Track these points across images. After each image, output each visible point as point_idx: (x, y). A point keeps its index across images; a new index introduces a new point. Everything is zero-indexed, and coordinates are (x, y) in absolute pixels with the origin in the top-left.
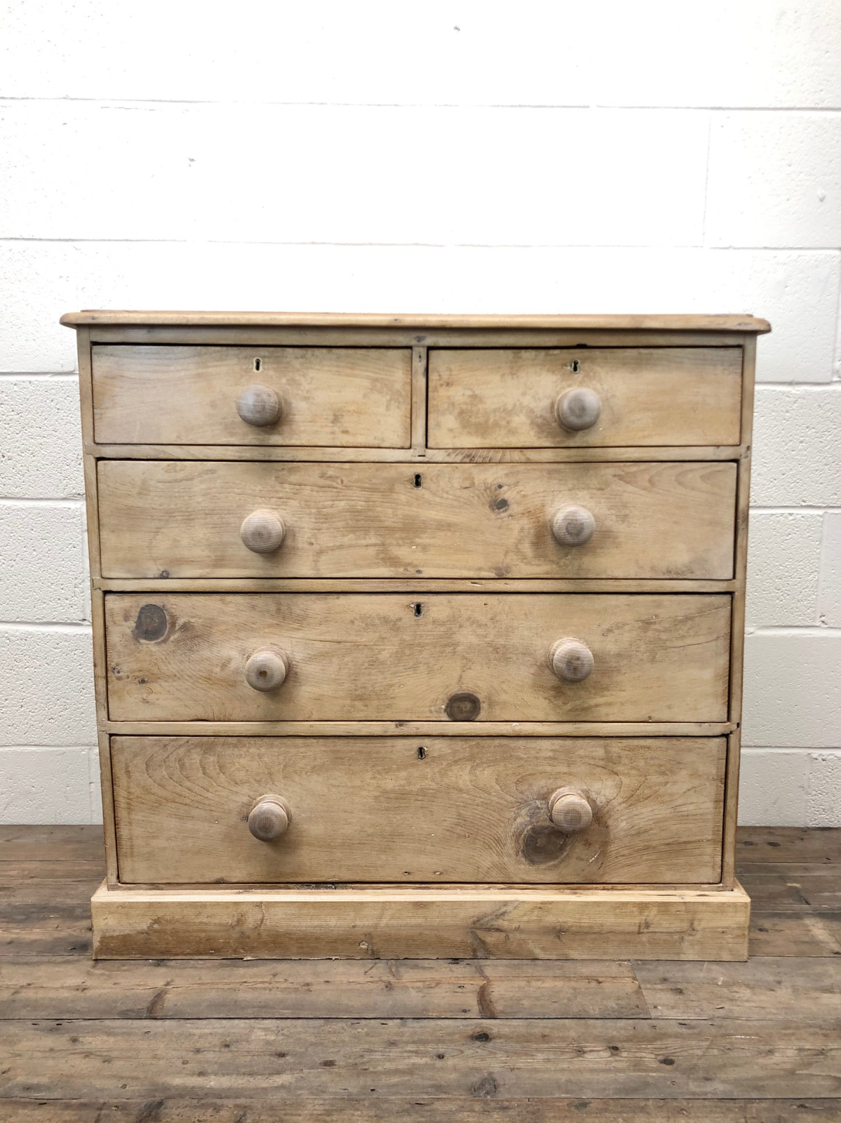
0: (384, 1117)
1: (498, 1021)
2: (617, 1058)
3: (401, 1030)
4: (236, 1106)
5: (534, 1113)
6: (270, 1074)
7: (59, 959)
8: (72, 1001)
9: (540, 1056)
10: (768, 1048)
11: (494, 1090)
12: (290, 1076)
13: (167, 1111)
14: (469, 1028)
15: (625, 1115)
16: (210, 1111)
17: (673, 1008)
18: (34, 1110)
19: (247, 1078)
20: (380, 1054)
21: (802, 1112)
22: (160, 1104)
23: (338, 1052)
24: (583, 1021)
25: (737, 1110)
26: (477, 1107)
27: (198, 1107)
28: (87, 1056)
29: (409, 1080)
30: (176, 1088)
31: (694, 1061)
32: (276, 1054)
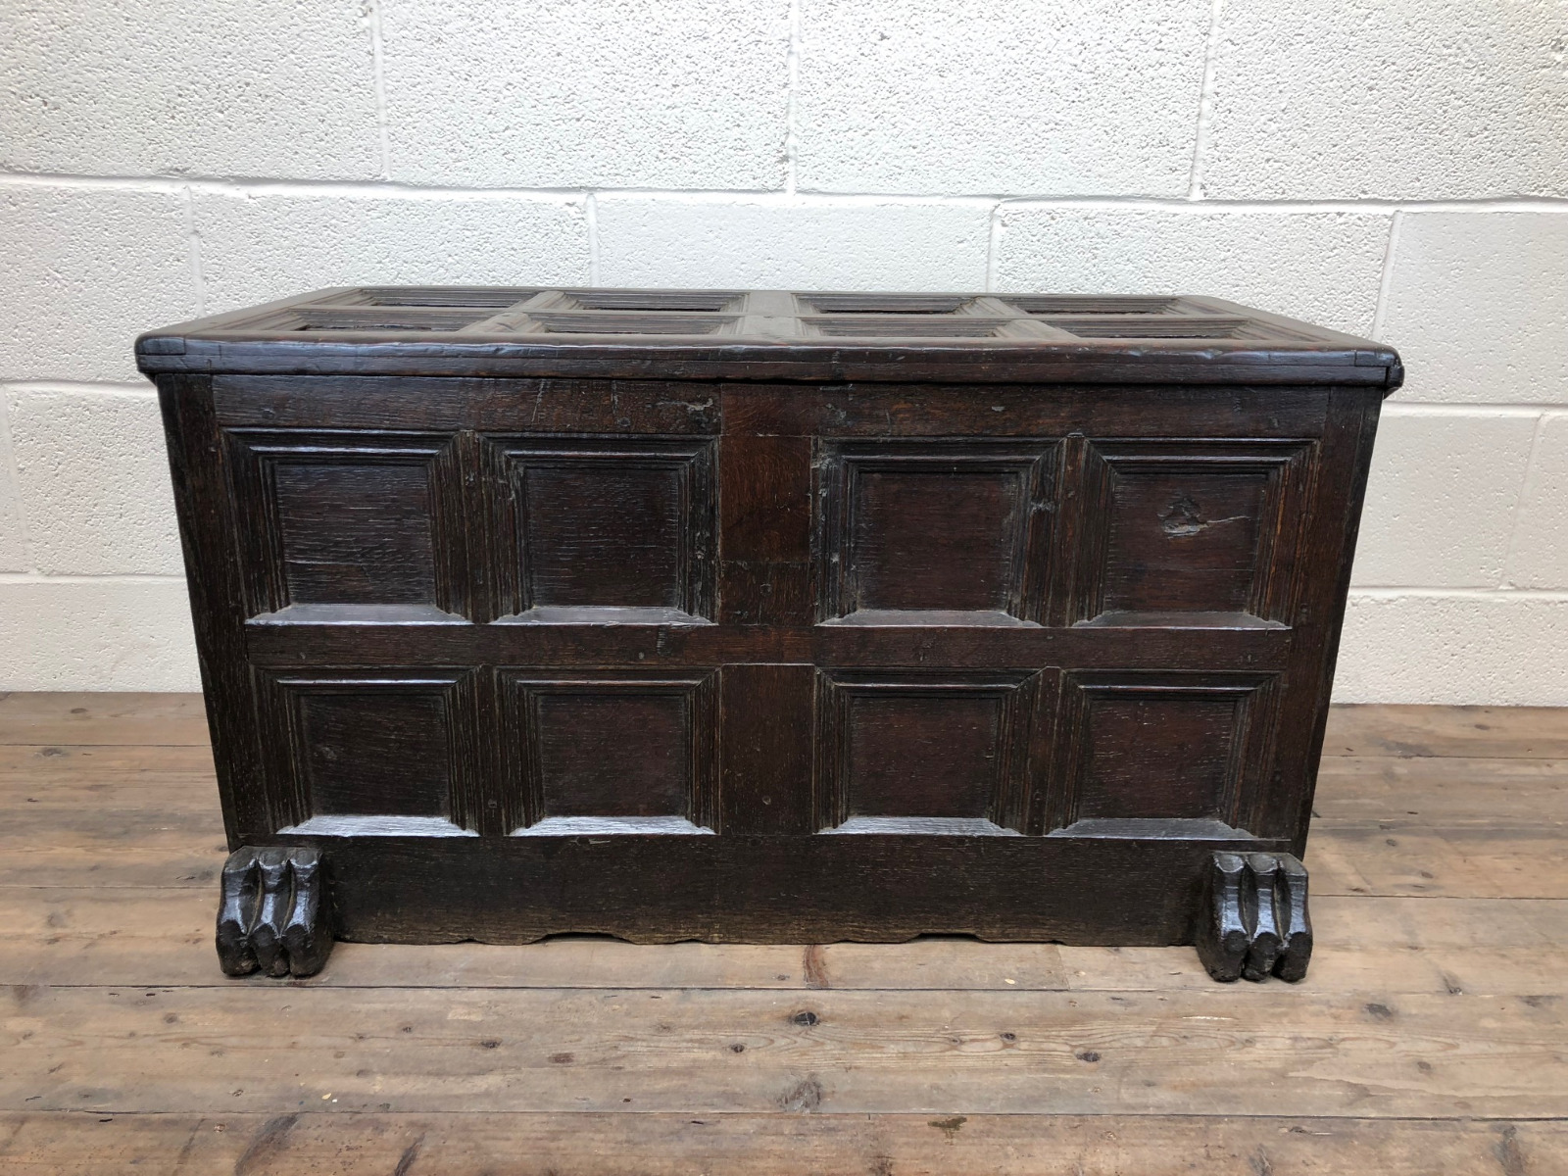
0: (640, 1143)
1: (832, 993)
2: (1013, 1052)
3: (682, 1007)
4: (412, 1124)
5: (876, 1138)
6: (470, 1074)
7: (167, 893)
8: (177, 959)
9: (893, 1049)
10: (1245, 1035)
11: (816, 1100)
12: (502, 1078)
13: (298, 1132)
14: (786, 1005)
15: (1017, 1140)
16: (368, 1132)
17: (1104, 973)
18: (91, 1130)
19: (431, 1080)
20: (644, 1044)
21: (1296, 1140)
22: (291, 1120)
23: (579, 1040)
24: (963, 994)
25: (1193, 1134)
26: (788, 1128)
27: (351, 1125)
28: (185, 1045)
29: (685, 1086)
30: (321, 1095)
31: (1132, 1056)
32: (483, 1044)
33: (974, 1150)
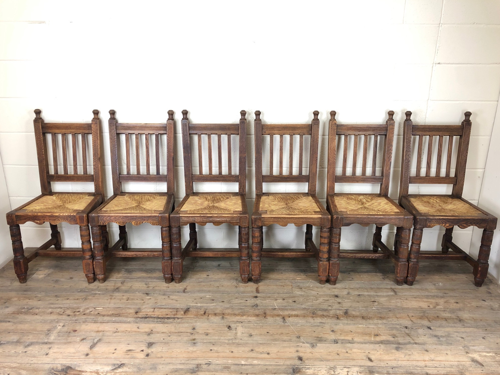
1: (260, 294)
2: (284, 301)
4: (204, 309)
5: (265, 310)
6: (211, 303)
8: (167, 290)
9: (268, 300)
10: (317, 299)
11: (257, 306)
12: (215, 304)
14: (253, 295)
16: (199, 310)
19: (206, 304)
22: (189, 308)
23: (225, 299)
24: (278, 294)
26: (253, 309)
27: (197, 309)
28: (172, 300)
29: (240, 305)
30: (192, 306)
31: (300, 302)
32: (212, 300)
33: (277, 312)
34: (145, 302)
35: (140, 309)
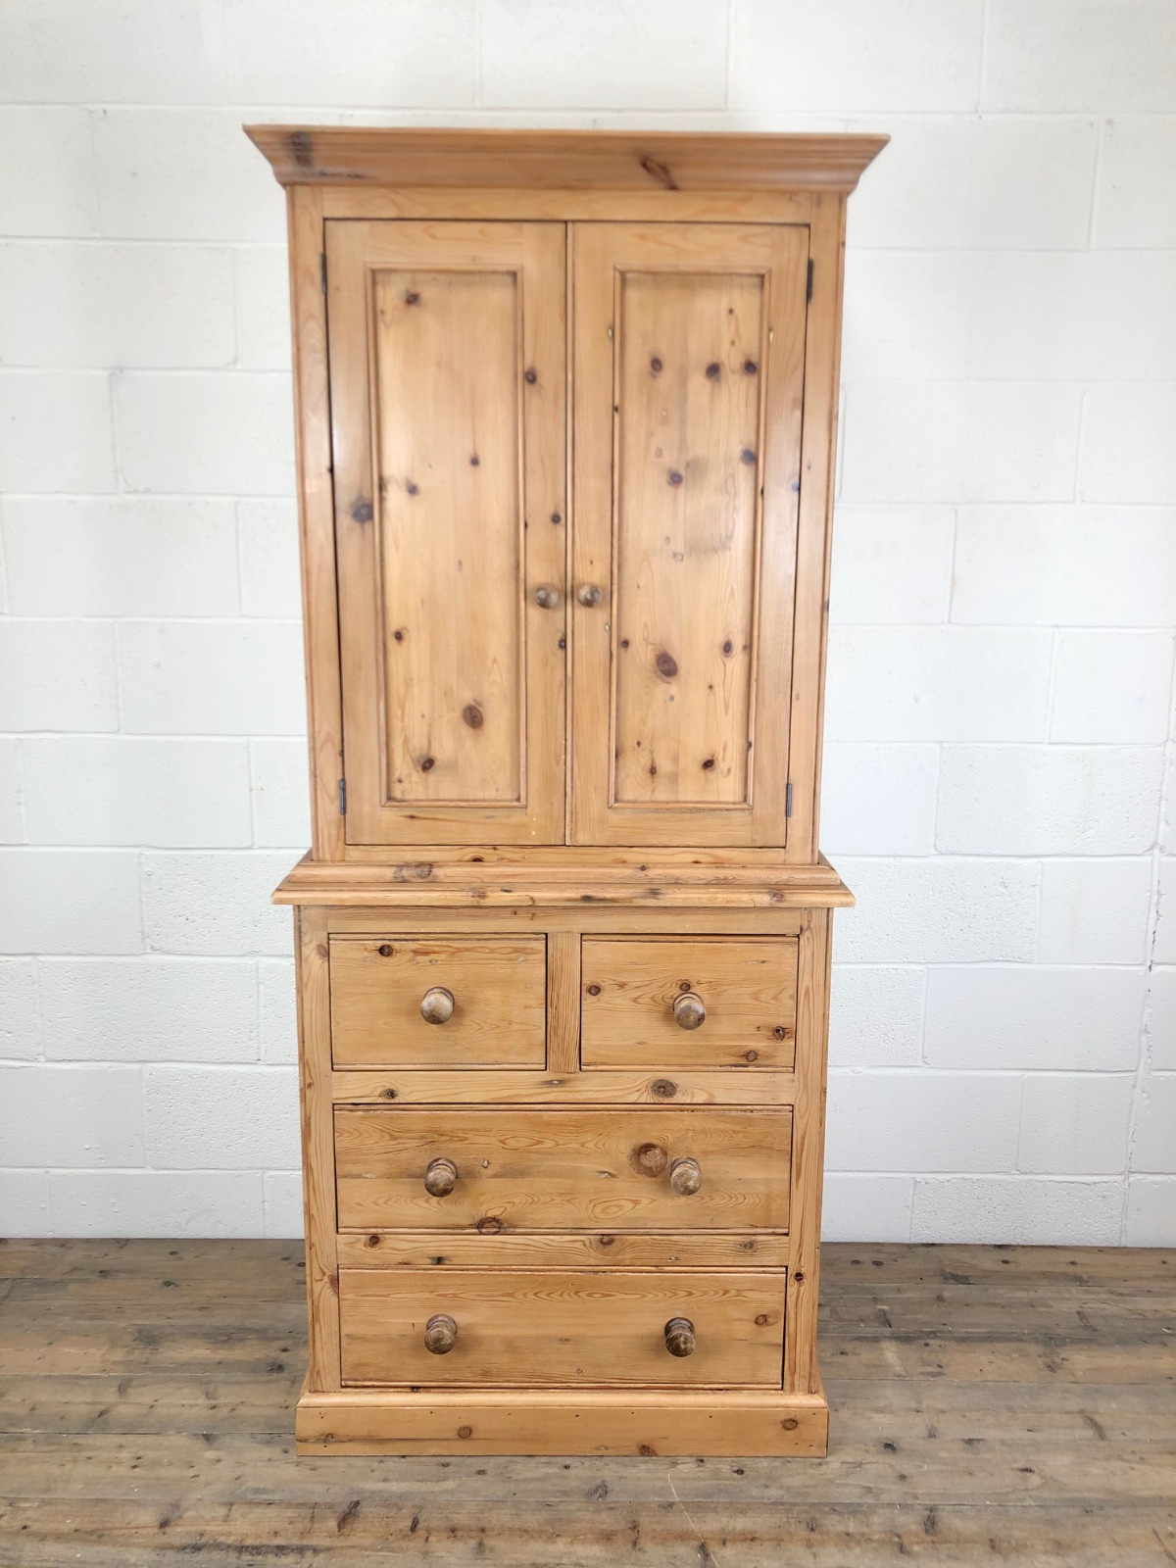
34: (195, 1476)
35: (179, 1506)
